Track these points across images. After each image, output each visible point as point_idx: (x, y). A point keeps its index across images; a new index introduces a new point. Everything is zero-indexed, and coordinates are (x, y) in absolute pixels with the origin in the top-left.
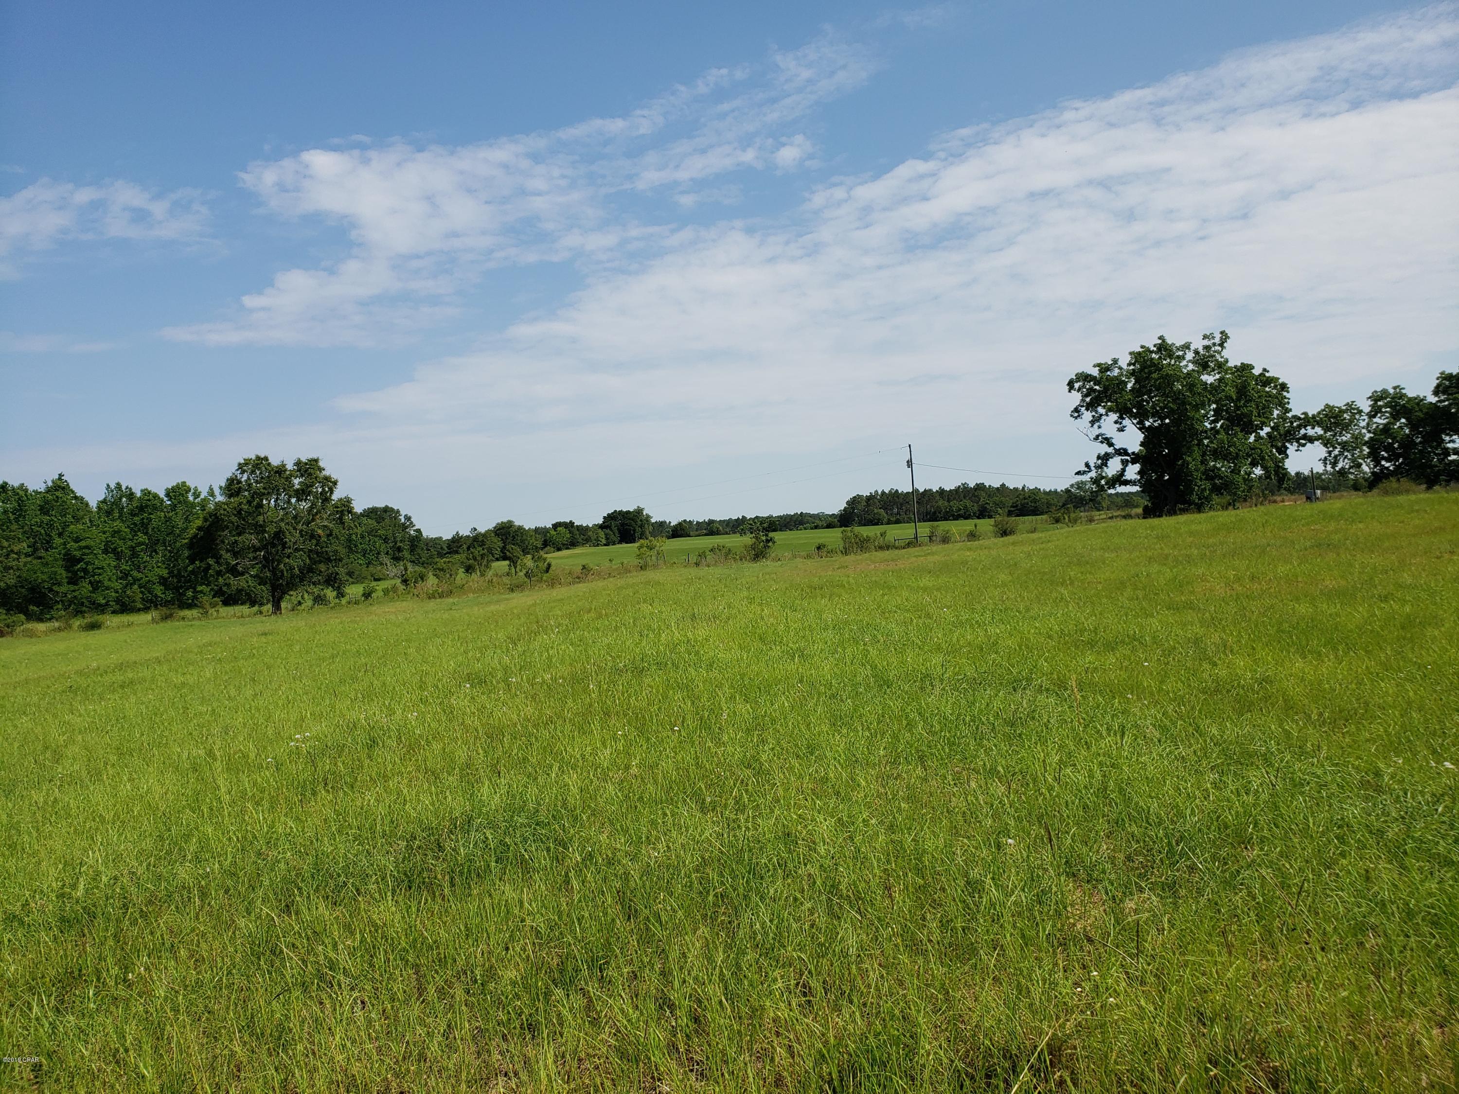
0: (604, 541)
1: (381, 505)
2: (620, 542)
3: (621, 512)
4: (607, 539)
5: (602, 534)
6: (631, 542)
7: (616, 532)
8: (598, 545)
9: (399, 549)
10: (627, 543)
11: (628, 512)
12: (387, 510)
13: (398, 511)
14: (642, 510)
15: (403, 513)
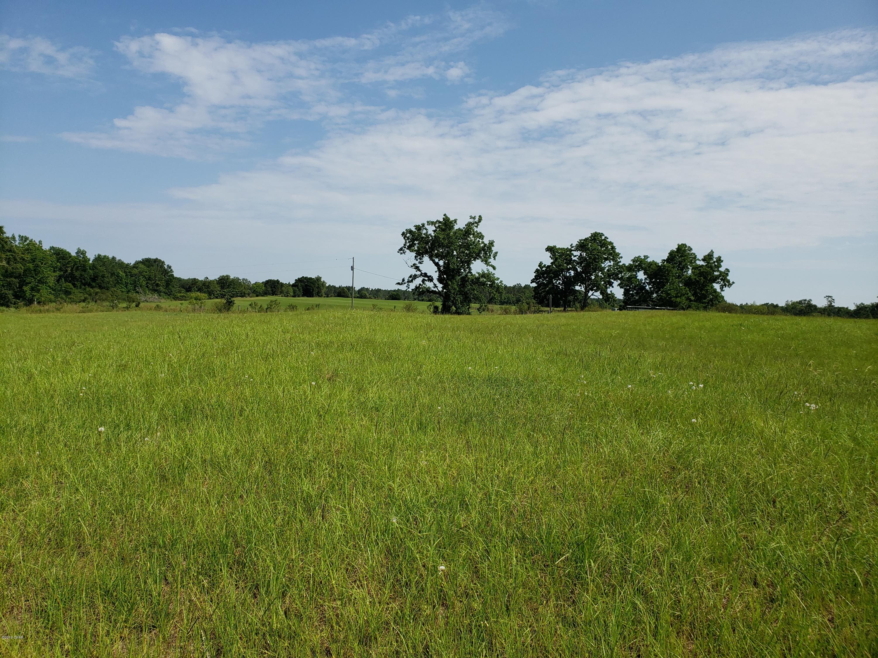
0: (292, 294)
1: (153, 257)
2: (303, 296)
3: (306, 278)
4: (294, 293)
5: (291, 290)
6: (310, 297)
7: (301, 290)
8: (287, 296)
9: (157, 285)
10: (308, 297)
11: (311, 278)
12: (156, 261)
13: (163, 262)
14: (320, 278)
15: (167, 263)
